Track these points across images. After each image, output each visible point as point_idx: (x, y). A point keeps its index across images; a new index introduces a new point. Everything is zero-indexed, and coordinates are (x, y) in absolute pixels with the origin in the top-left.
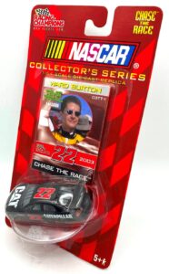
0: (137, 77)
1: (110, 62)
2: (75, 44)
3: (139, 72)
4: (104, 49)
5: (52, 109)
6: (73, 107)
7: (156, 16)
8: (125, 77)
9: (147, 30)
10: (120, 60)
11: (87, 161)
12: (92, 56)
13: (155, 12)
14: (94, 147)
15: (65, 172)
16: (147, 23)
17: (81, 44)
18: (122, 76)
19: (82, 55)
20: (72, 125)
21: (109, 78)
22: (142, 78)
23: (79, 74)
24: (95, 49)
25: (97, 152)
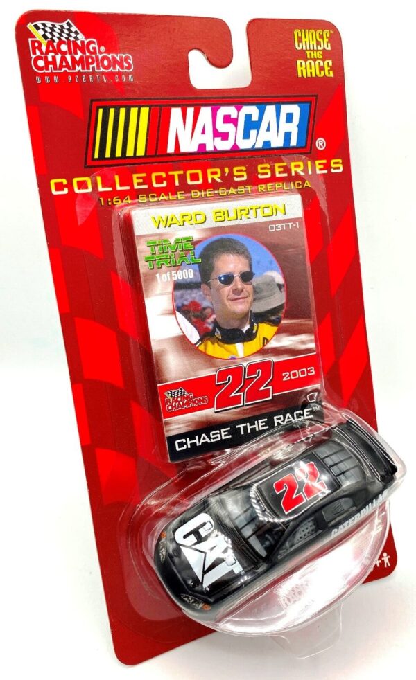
0: (327, 166)
1: (267, 143)
2: (176, 113)
3: (327, 155)
4: (248, 117)
5: (178, 286)
6: (230, 264)
7: (331, 40)
8: (305, 170)
9: (322, 68)
10: (288, 136)
11: (299, 374)
12: (225, 136)
13: (327, 33)
14: (303, 337)
15: (259, 425)
16: (318, 55)
17: (190, 111)
18: (300, 171)
19: (199, 139)
20: (240, 308)
21: (273, 179)
22: (337, 166)
23: (205, 186)
24: (227, 119)
25: (312, 345)
